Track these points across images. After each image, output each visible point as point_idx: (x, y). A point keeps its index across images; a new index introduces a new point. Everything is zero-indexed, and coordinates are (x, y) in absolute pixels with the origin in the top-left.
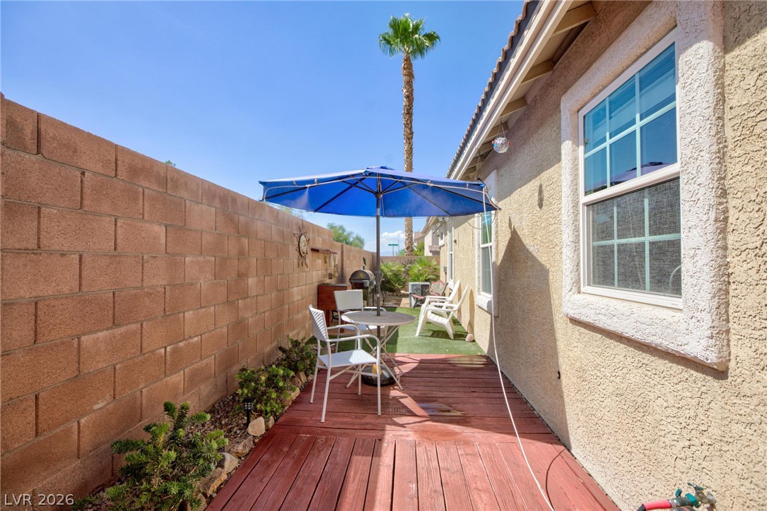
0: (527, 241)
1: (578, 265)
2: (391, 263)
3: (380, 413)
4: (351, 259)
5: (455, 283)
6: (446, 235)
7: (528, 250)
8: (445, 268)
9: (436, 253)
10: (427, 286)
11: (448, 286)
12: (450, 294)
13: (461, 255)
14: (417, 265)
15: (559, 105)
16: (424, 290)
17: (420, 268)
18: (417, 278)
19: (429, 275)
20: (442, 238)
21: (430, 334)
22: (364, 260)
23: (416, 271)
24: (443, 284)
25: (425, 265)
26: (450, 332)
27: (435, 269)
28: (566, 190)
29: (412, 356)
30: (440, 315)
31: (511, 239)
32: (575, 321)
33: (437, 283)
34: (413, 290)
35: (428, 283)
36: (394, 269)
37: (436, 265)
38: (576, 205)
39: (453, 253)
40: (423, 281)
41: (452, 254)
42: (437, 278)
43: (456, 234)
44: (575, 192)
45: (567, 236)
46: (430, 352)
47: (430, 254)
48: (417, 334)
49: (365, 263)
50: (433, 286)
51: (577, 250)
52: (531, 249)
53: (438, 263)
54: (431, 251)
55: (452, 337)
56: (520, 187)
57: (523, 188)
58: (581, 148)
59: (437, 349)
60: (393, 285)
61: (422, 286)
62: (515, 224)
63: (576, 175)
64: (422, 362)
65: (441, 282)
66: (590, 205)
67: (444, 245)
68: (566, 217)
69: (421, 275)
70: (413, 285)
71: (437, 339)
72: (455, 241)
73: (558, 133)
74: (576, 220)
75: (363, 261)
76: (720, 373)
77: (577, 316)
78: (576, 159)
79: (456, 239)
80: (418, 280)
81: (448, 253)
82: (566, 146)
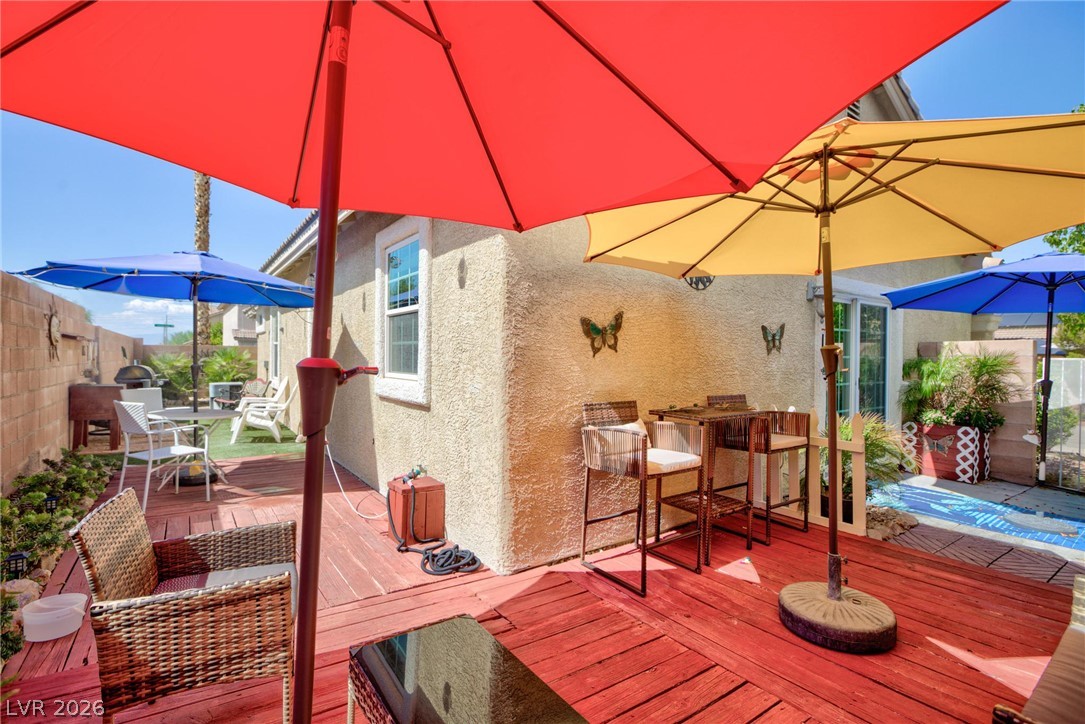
0: (354, 338)
1: (383, 358)
2: (172, 357)
3: (208, 499)
4: (107, 349)
5: (281, 381)
6: (268, 319)
7: (355, 346)
8: (266, 364)
9: (250, 342)
10: (239, 387)
11: (271, 385)
12: (274, 395)
13: (290, 347)
14: (219, 359)
15: (375, 237)
16: (235, 393)
17: (224, 363)
18: (219, 377)
19: (238, 372)
20: (261, 323)
21: (250, 440)
22: (124, 350)
23: (217, 368)
24: (264, 383)
25: (232, 359)
26: (277, 434)
27: (248, 364)
28: (377, 304)
29: (229, 460)
30: (262, 418)
31: (342, 334)
32: (383, 398)
33: (254, 382)
34: (216, 392)
35: (240, 383)
36: (178, 364)
37: (249, 359)
38: (383, 316)
39: (278, 343)
40: (227, 381)
41: (276, 346)
42: (253, 377)
43: (284, 321)
44: (383, 306)
45: (377, 337)
46: (252, 455)
47: (236, 343)
48: (233, 441)
49: (125, 355)
50: (248, 386)
51: (383, 347)
52: (357, 345)
53: (254, 356)
54: (236, 338)
55: (279, 441)
56: (350, 288)
57: (353, 290)
58: (386, 276)
59: (261, 452)
60: (175, 388)
61: (231, 387)
62: (346, 322)
63: (384, 294)
64: (243, 463)
65: (261, 380)
66: (392, 317)
67: (264, 333)
68: (377, 324)
69: (225, 373)
70: (216, 387)
71: (259, 444)
72: (282, 330)
73: (374, 261)
74: (383, 326)
75: (121, 352)
76: (426, 408)
77: (385, 395)
78: (383, 282)
79: (283, 326)
80: (221, 380)
81: (272, 343)
82: (378, 271)
